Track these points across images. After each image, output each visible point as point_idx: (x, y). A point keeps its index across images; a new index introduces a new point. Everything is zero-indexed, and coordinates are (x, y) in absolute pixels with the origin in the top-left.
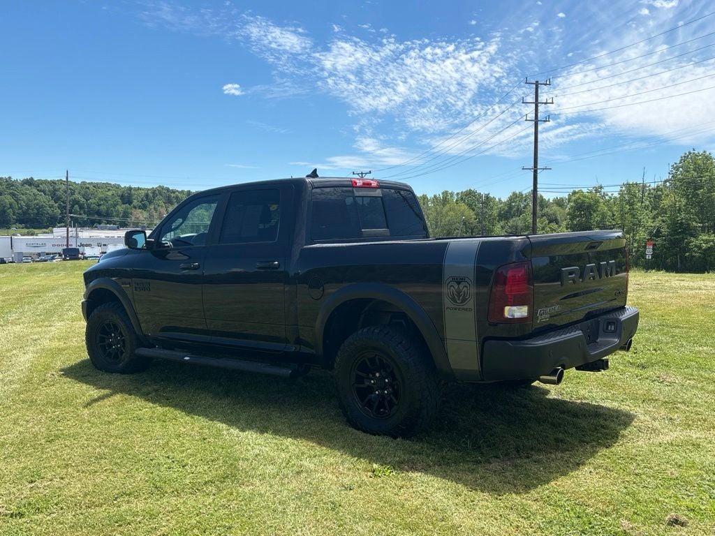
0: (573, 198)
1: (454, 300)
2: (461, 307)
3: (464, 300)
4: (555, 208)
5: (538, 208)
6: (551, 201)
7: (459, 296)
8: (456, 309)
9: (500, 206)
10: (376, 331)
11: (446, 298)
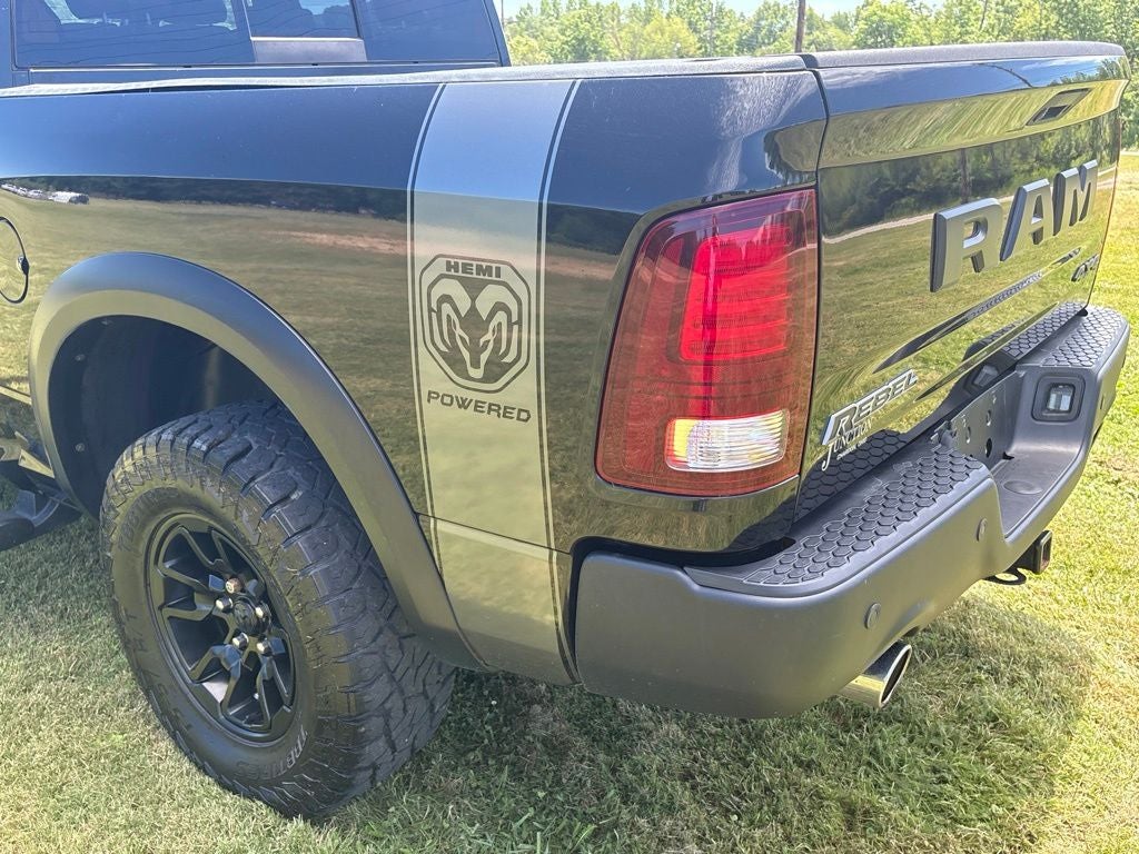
0: (864, 14)
1: (453, 360)
2: (489, 398)
3: (495, 370)
4: (833, 31)
5: (805, 30)
6: (828, 18)
7: (476, 352)
8: (463, 404)
9: (740, 24)
10: (197, 444)
11: (421, 348)
